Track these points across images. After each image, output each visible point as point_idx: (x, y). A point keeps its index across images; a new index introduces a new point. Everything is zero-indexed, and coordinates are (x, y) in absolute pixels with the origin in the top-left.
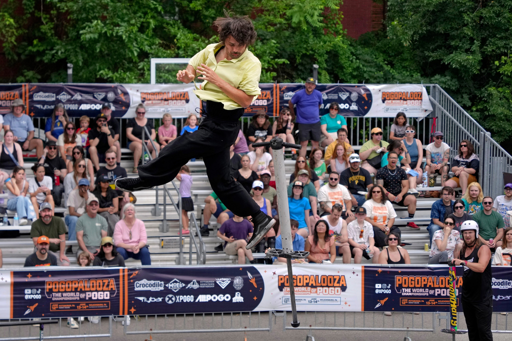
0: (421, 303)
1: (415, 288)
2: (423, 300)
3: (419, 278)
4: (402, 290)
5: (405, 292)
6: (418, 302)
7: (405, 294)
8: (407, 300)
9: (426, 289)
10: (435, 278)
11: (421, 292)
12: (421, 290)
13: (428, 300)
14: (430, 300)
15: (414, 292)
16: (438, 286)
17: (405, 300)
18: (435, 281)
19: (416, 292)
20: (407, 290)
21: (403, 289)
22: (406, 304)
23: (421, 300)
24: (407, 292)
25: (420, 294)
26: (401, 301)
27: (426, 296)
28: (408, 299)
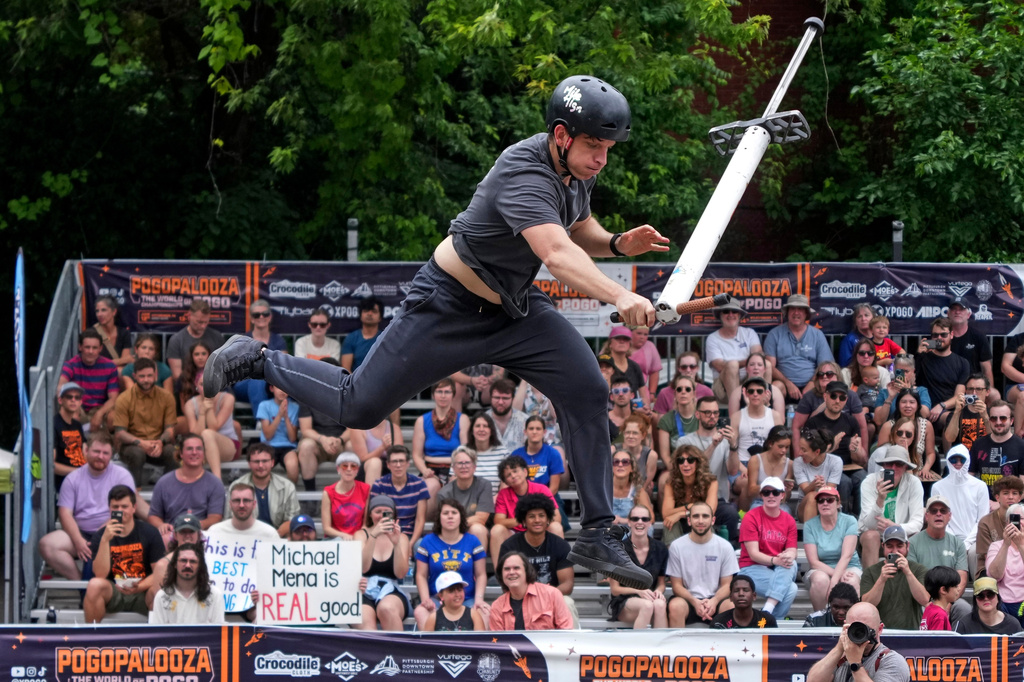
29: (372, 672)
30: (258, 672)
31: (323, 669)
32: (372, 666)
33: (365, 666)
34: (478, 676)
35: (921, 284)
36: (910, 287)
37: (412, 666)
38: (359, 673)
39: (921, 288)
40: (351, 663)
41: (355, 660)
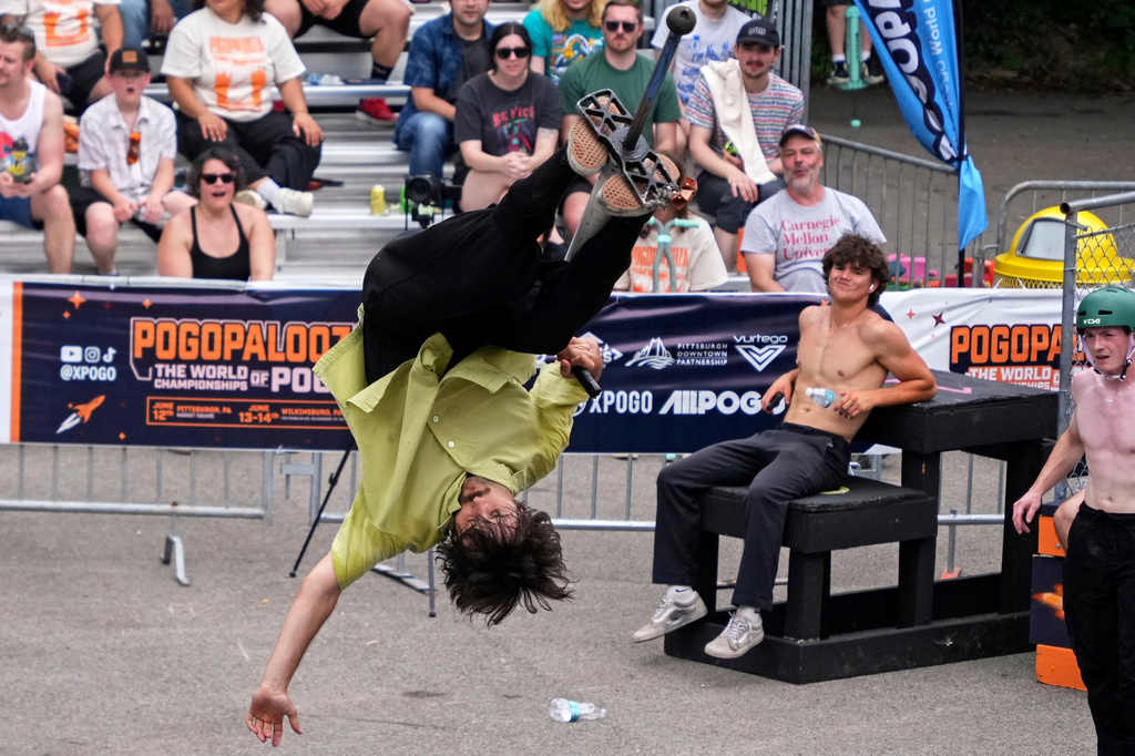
0: (220, 418)
1: (200, 361)
2: (227, 404)
3: (217, 330)
4: (155, 371)
5: (163, 377)
6: (209, 413)
7: (165, 384)
8: (171, 405)
9: (240, 369)
10: (272, 329)
11: (222, 379)
12: (223, 371)
13: (245, 407)
14: (253, 408)
15: (198, 378)
16: (280, 358)
17: (166, 405)
18: (272, 339)
19: (205, 378)
20: (173, 371)
21: (159, 367)
22: (169, 419)
23: (221, 405)
24: (171, 378)
25: (218, 386)
26: (152, 410)
27: (238, 393)
28: (177, 403)
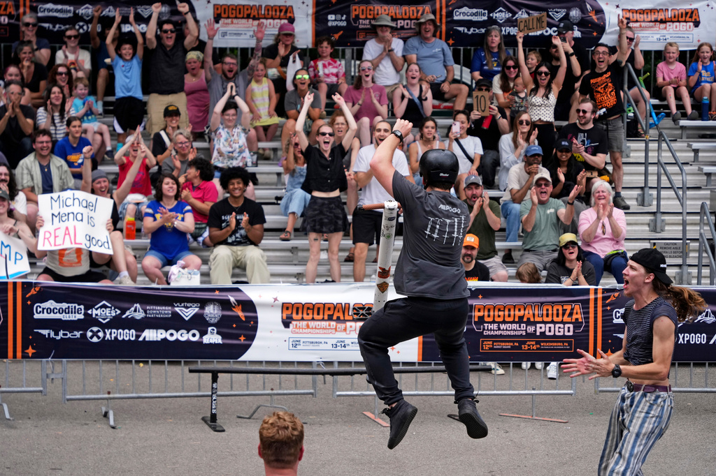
29: (124, 316)
30: (36, 316)
31: (86, 314)
32: (124, 311)
33: (119, 312)
34: (205, 319)
35: (528, 10)
36: (520, 13)
37: (155, 312)
38: (114, 317)
39: (529, 14)
40: (108, 309)
41: (111, 308)
